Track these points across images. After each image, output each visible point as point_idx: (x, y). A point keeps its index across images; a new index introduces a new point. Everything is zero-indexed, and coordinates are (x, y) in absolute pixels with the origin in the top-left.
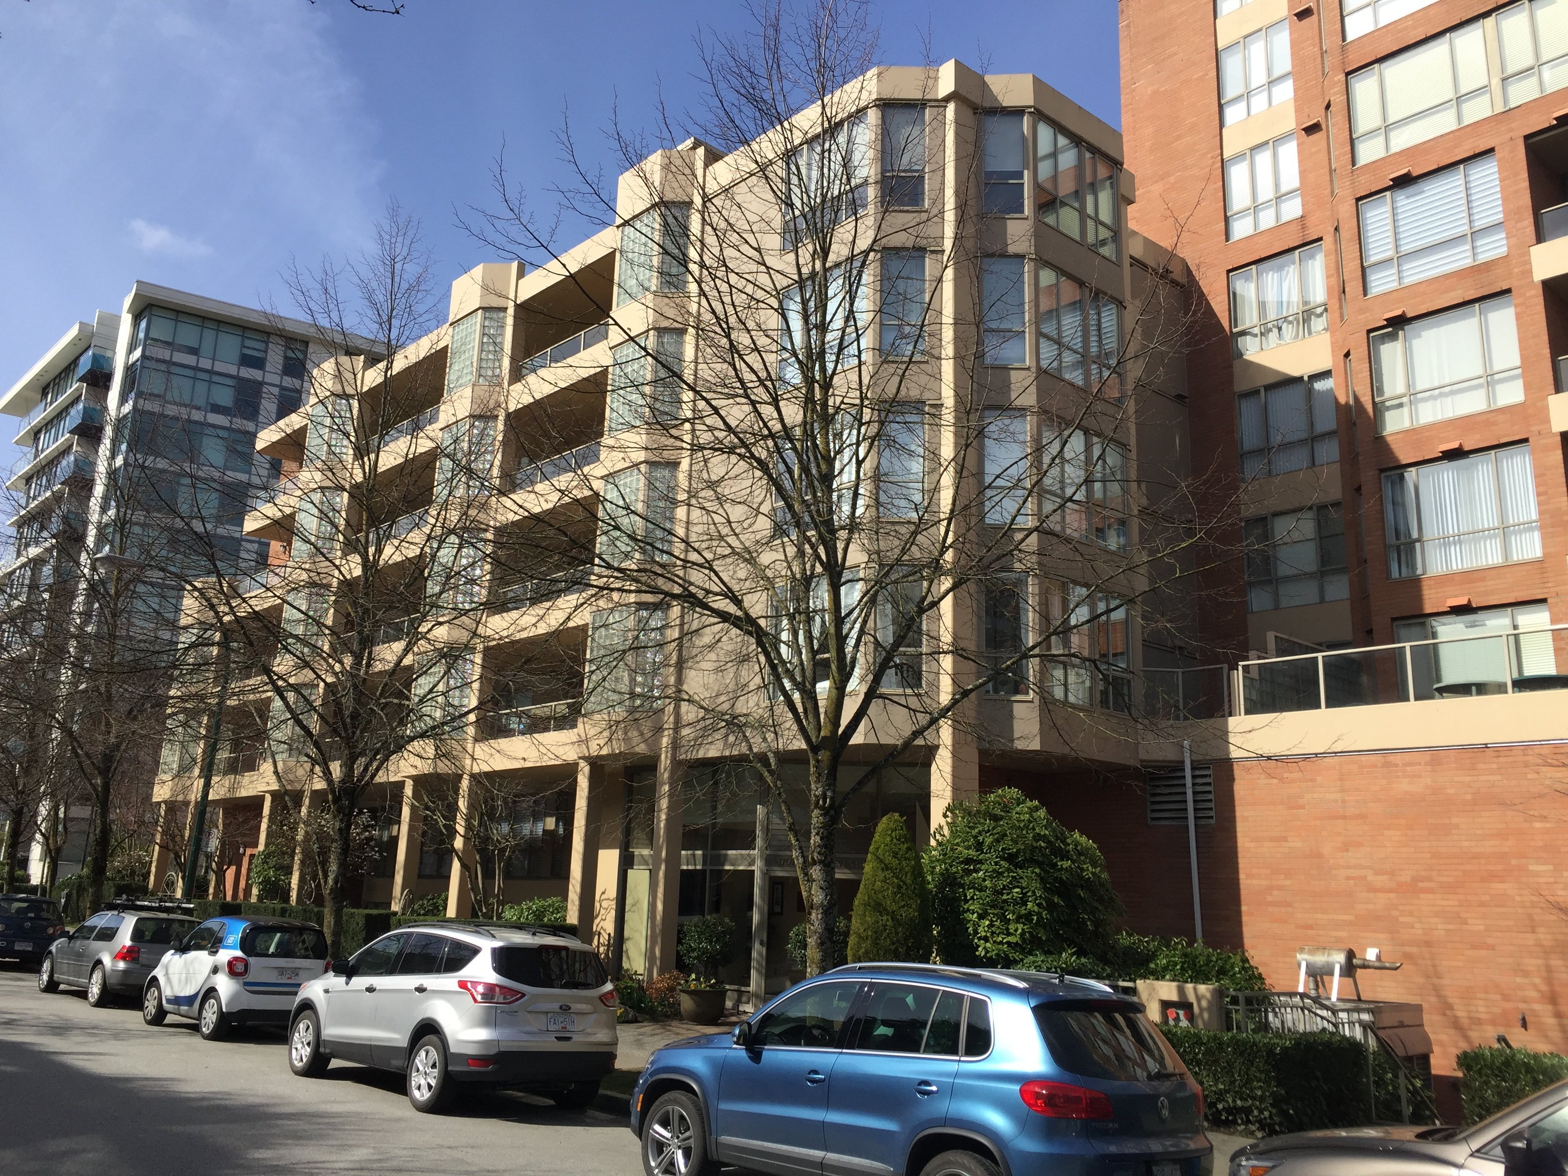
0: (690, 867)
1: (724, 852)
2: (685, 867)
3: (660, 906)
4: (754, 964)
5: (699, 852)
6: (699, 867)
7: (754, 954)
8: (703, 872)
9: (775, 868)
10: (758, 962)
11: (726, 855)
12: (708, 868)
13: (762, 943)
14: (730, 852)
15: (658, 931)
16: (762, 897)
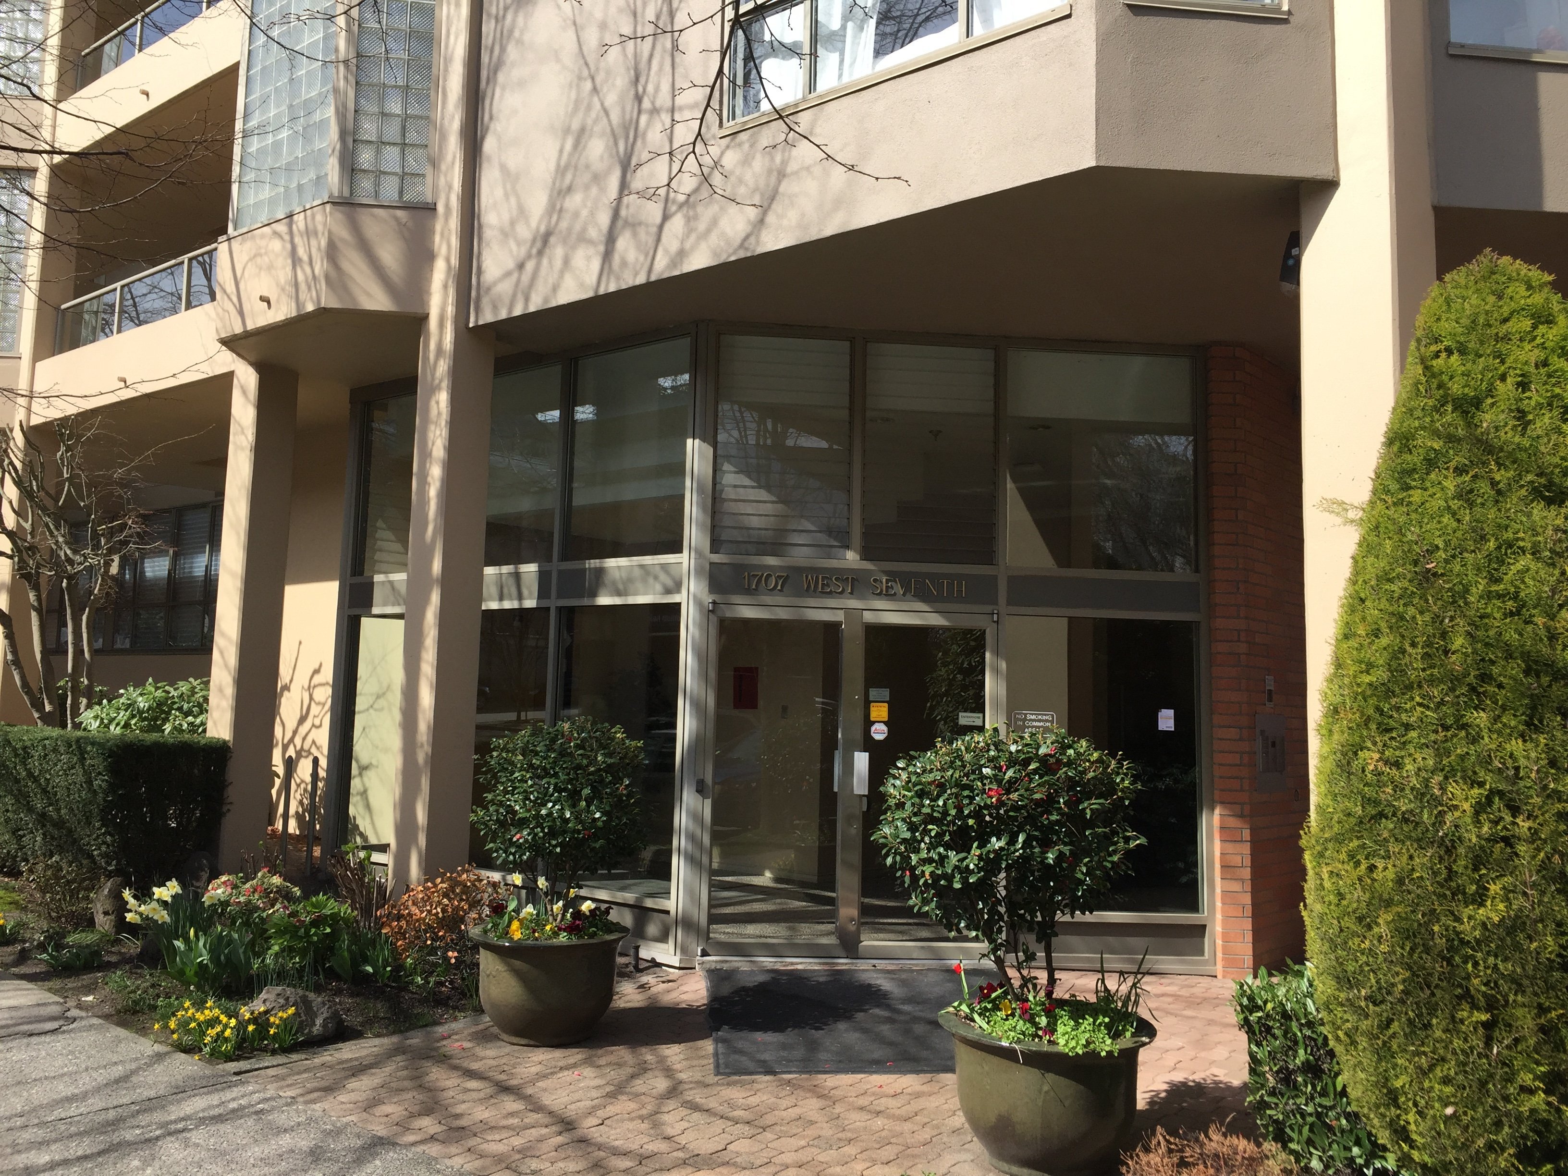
0: (507, 605)
1: (594, 563)
2: (494, 605)
3: (427, 698)
4: (680, 842)
5: (530, 569)
6: (530, 603)
7: (681, 819)
8: (540, 612)
9: (737, 599)
10: (691, 837)
11: (600, 572)
12: (553, 603)
13: (701, 789)
14: (611, 563)
15: (421, 758)
16: (703, 673)
